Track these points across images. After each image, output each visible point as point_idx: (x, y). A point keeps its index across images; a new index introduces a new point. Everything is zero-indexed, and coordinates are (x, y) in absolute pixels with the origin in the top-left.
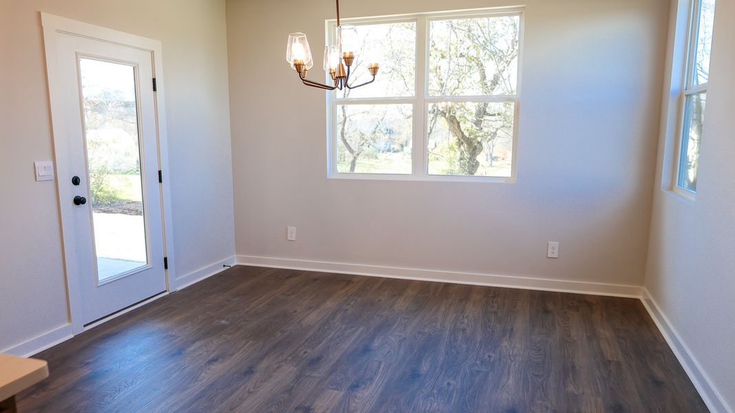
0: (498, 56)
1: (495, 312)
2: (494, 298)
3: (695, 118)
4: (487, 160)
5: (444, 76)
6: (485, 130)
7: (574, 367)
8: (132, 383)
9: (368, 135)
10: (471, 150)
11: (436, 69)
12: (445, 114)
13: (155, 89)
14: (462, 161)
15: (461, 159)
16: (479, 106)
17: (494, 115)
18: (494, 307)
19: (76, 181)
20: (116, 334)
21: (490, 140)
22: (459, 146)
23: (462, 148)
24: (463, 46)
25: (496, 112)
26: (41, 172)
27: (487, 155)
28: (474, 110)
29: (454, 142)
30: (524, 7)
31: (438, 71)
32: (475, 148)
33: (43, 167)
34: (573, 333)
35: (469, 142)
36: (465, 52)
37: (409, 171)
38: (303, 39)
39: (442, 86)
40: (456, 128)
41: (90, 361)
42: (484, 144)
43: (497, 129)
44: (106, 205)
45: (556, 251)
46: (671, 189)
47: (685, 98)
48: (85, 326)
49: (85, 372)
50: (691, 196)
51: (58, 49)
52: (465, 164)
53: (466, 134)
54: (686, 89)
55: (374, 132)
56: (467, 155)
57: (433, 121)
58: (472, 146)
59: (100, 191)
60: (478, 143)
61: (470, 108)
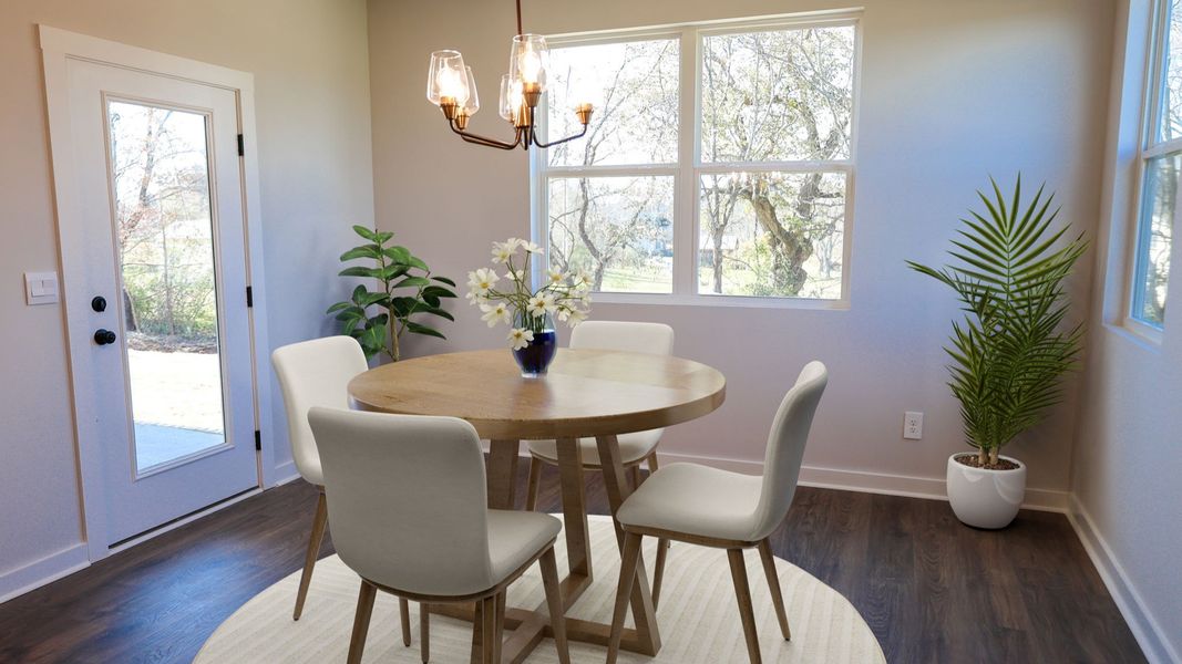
0: (834, 98)
1: (809, 534)
2: (809, 507)
3: (1167, 200)
4: (822, 269)
5: (749, 134)
6: (818, 219)
7: (940, 640)
8: (168, 652)
9: (623, 228)
10: (794, 252)
11: (736, 122)
12: (750, 194)
13: (241, 152)
14: (778, 271)
15: (777, 267)
16: (805, 181)
17: (831, 196)
18: (807, 523)
19: (99, 305)
20: (163, 560)
21: (823, 236)
22: (774, 247)
23: (779, 249)
24: (779, 85)
25: (834, 191)
26: (36, 290)
27: (821, 261)
28: (797, 187)
29: (766, 241)
30: (862, 11)
31: (739, 124)
32: (799, 250)
33: (41, 280)
34: (944, 574)
35: (789, 238)
36: (782, 94)
37: (668, 289)
38: (457, 61)
39: (745, 148)
40: (768, 216)
41: (107, 609)
42: (815, 243)
43: (836, 219)
44: (209, 339)
45: (919, 427)
46: (1120, 323)
47: (1143, 165)
48: (110, 547)
49: (97, 628)
50: (1156, 337)
51: (68, 85)
52: (782, 277)
53: (786, 227)
54: (1146, 149)
55: (633, 224)
56: (785, 260)
57: (730, 206)
58: (793, 247)
59: (201, 316)
60: (805, 240)
61: (792, 184)
